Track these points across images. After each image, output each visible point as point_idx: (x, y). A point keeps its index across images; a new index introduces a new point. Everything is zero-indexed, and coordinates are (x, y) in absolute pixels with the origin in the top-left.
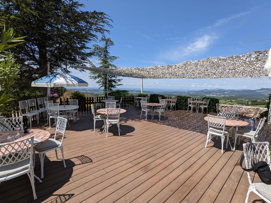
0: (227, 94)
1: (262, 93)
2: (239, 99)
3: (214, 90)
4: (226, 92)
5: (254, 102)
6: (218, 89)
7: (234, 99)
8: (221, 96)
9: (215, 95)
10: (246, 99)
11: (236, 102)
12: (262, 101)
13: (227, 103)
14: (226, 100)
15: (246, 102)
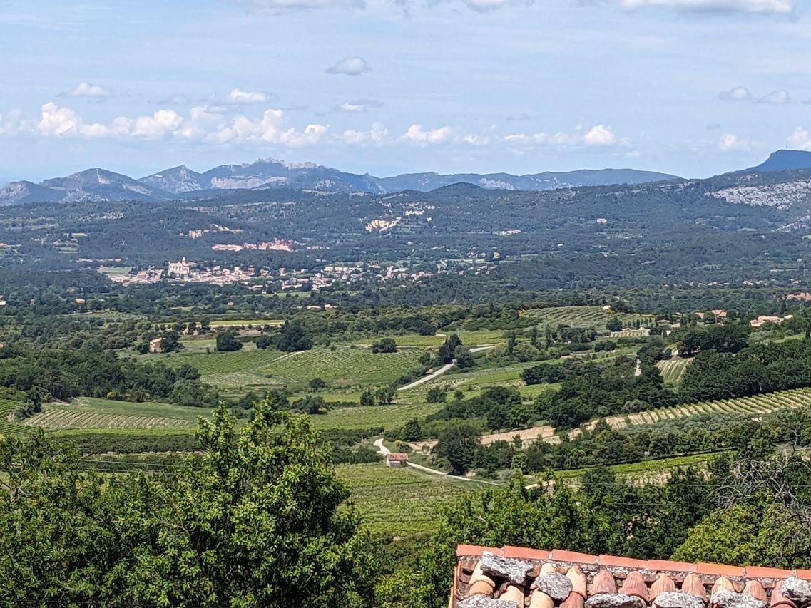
0: (393, 247)
1: (787, 216)
2: (550, 320)
3: (218, 183)
4: (379, 212)
5: (716, 356)
6: (276, 168)
7: (488, 318)
8: (319, 282)
9: (230, 261)
10: (625, 319)
11: (521, 368)
12: (793, 327)
13: (406, 381)
14: (389, 348)
15: (632, 353)
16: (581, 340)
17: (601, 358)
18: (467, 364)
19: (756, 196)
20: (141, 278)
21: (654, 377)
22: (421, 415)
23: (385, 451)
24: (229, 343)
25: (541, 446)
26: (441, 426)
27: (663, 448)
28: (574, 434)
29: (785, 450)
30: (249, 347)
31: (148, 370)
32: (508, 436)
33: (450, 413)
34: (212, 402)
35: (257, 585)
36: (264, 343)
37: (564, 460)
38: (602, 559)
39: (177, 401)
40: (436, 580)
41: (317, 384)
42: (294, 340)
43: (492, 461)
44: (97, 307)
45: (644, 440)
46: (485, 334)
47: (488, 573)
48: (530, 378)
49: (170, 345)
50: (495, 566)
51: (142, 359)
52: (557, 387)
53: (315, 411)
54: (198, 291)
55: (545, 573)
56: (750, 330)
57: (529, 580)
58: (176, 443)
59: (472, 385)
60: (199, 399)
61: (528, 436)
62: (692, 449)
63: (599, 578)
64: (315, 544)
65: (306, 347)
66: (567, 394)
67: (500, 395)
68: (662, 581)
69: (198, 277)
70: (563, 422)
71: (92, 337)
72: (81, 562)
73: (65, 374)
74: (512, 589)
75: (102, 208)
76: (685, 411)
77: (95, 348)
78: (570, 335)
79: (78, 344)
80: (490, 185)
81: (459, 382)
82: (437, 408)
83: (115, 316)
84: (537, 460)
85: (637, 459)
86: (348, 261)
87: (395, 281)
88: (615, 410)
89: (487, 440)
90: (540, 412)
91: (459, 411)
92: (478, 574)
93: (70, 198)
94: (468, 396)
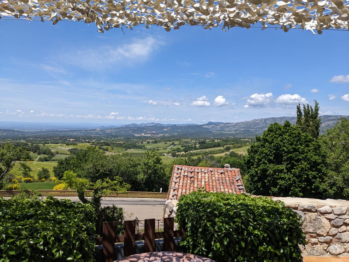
0: (167, 132)
1: (210, 129)
2: (184, 140)
3: (147, 125)
4: (165, 128)
5: (202, 144)
6: (153, 123)
7: (177, 140)
8: (158, 136)
9: (148, 134)
10: (192, 140)
11: (181, 146)
12: (211, 141)
13: (168, 147)
14: (166, 143)
15: (193, 144)
16: (187, 142)
17: (190, 144)
18: (175, 145)
19: (207, 127)
20: (139, 135)
21: (195, 146)
22: (170, 151)
23: (166, 155)
24: (148, 143)
25: (183, 154)
26: (172, 152)
27: (196, 154)
28: (187, 153)
29: (210, 155)
30: (151, 143)
31: (139, 146)
32: (179, 153)
33: (173, 151)
34: (147, 149)
35: (151, 170)
36: (152, 143)
37: (186, 156)
38: (190, 167)
39: (143, 149)
40: (171, 169)
41: (158, 147)
42: (156, 142)
43: (178, 156)
44: (134, 139)
45: (194, 154)
46: (177, 142)
47: (177, 168)
48: (182, 147)
49: (142, 143)
50: (178, 167)
51: (139, 144)
52: (185, 148)
53: (158, 150)
54: (145, 137)
55: (183, 168)
56: (206, 141)
57: (182, 169)
58: (142, 154)
59: (175, 147)
60: (145, 149)
61: (182, 153)
62: (200, 155)
63: (189, 169)
64: (158, 165)
65: (157, 143)
66: (186, 148)
67: (178, 148)
68: (196, 169)
69: (145, 135)
70: (185, 152)
71: (133, 142)
72: (132, 167)
73: (130, 146)
74: (180, 170)
75: (134, 128)
76: (199, 150)
77: (133, 143)
78: (186, 142)
79: (131, 143)
80: (177, 125)
81: (174, 147)
82: (171, 150)
83: (136, 139)
84: (182, 156)
85: (194, 156)
86: (162, 134)
87: (167, 136)
88: (191, 150)
89: (177, 153)
90: (183, 150)
91: (174, 150)
92: (176, 168)
93: (131, 126)
94: (175, 149)
